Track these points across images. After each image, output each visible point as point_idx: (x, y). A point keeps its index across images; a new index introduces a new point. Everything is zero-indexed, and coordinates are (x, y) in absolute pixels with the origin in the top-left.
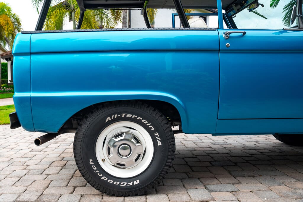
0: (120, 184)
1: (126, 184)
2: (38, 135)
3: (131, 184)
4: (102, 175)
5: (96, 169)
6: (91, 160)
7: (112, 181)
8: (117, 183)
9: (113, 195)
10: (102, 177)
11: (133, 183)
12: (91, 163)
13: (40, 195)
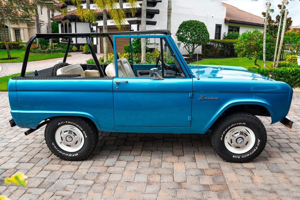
0: (68, 155)
1: (71, 155)
2: (26, 130)
3: (74, 155)
4: (59, 150)
5: (56, 147)
6: (53, 143)
7: (65, 154)
8: (67, 155)
9: (66, 160)
10: (59, 151)
11: (75, 155)
12: (53, 145)
13: (31, 158)
